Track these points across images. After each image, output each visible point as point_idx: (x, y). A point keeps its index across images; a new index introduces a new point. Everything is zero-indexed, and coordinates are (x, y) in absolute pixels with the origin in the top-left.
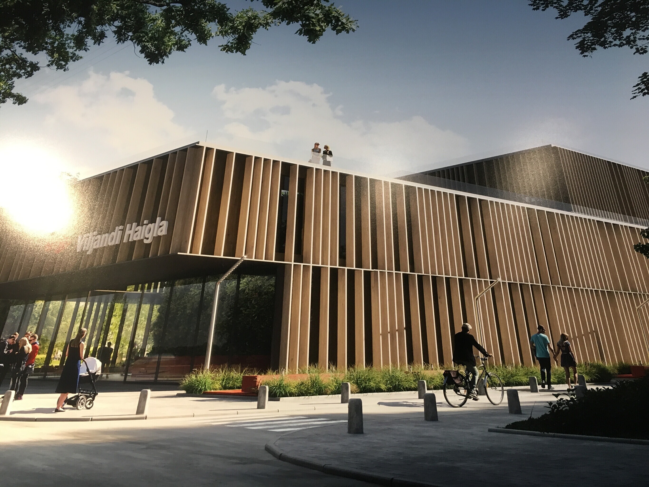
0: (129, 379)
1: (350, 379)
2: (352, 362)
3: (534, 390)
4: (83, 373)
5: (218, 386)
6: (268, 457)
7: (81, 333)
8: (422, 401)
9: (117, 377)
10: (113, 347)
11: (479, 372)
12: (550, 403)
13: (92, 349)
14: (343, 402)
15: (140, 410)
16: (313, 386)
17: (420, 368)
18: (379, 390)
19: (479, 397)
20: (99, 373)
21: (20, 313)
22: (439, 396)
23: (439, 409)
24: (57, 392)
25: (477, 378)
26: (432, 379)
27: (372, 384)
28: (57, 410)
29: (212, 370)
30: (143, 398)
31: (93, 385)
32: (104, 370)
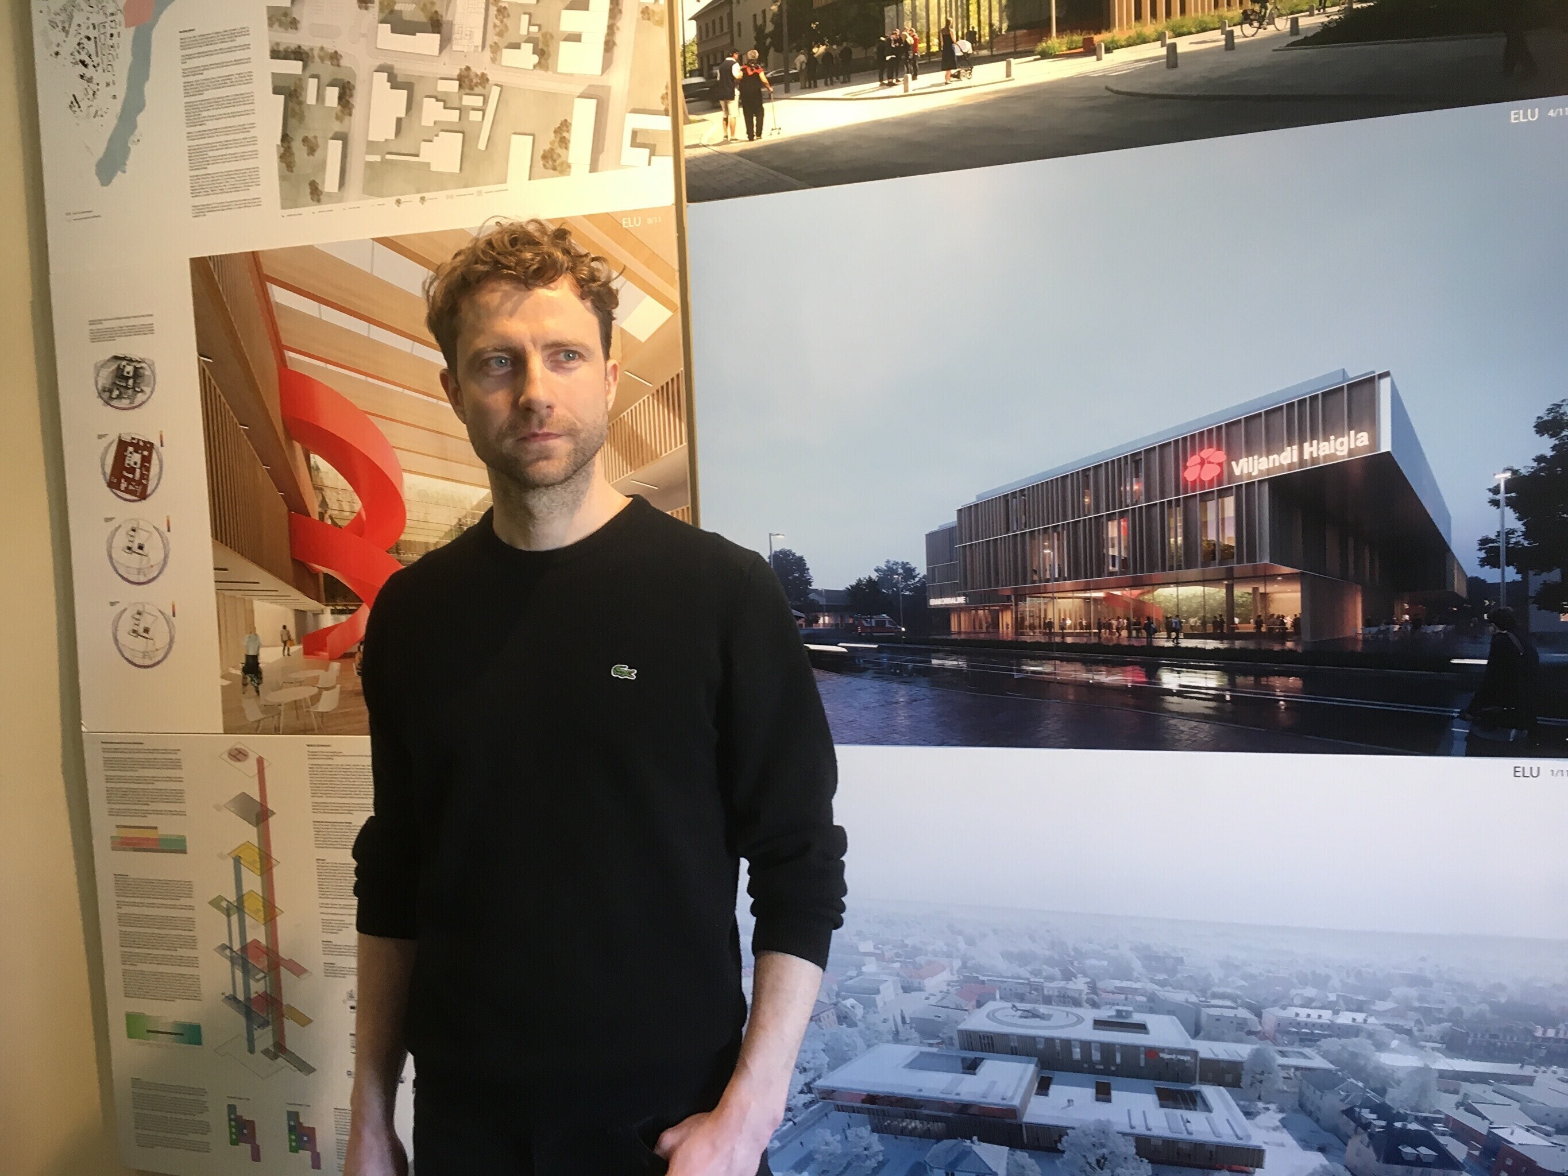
0: (995, 53)
1: (1167, 28)
2: (1168, 14)
3: (1312, 15)
4: (958, 53)
5: (1064, 48)
6: (1109, 93)
7: (948, 22)
8: (1224, 36)
9: (985, 52)
10: (976, 29)
11: (1270, 6)
12: (1322, 23)
13: (960, 34)
14: (1162, 46)
15: (1008, 75)
16: (1138, 38)
17: (1224, 11)
18: (1191, 33)
19: (1268, 27)
20: (971, 51)
21: (894, 13)
22: (1237, 31)
23: (1236, 41)
24: (943, 70)
25: (1268, 12)
26: (1233, 18)
27: (1185, 30)
28: (946, 84)
29: (1057, 37)
30: (1009, 65)
31: (968, 62)
32: (973, 49)
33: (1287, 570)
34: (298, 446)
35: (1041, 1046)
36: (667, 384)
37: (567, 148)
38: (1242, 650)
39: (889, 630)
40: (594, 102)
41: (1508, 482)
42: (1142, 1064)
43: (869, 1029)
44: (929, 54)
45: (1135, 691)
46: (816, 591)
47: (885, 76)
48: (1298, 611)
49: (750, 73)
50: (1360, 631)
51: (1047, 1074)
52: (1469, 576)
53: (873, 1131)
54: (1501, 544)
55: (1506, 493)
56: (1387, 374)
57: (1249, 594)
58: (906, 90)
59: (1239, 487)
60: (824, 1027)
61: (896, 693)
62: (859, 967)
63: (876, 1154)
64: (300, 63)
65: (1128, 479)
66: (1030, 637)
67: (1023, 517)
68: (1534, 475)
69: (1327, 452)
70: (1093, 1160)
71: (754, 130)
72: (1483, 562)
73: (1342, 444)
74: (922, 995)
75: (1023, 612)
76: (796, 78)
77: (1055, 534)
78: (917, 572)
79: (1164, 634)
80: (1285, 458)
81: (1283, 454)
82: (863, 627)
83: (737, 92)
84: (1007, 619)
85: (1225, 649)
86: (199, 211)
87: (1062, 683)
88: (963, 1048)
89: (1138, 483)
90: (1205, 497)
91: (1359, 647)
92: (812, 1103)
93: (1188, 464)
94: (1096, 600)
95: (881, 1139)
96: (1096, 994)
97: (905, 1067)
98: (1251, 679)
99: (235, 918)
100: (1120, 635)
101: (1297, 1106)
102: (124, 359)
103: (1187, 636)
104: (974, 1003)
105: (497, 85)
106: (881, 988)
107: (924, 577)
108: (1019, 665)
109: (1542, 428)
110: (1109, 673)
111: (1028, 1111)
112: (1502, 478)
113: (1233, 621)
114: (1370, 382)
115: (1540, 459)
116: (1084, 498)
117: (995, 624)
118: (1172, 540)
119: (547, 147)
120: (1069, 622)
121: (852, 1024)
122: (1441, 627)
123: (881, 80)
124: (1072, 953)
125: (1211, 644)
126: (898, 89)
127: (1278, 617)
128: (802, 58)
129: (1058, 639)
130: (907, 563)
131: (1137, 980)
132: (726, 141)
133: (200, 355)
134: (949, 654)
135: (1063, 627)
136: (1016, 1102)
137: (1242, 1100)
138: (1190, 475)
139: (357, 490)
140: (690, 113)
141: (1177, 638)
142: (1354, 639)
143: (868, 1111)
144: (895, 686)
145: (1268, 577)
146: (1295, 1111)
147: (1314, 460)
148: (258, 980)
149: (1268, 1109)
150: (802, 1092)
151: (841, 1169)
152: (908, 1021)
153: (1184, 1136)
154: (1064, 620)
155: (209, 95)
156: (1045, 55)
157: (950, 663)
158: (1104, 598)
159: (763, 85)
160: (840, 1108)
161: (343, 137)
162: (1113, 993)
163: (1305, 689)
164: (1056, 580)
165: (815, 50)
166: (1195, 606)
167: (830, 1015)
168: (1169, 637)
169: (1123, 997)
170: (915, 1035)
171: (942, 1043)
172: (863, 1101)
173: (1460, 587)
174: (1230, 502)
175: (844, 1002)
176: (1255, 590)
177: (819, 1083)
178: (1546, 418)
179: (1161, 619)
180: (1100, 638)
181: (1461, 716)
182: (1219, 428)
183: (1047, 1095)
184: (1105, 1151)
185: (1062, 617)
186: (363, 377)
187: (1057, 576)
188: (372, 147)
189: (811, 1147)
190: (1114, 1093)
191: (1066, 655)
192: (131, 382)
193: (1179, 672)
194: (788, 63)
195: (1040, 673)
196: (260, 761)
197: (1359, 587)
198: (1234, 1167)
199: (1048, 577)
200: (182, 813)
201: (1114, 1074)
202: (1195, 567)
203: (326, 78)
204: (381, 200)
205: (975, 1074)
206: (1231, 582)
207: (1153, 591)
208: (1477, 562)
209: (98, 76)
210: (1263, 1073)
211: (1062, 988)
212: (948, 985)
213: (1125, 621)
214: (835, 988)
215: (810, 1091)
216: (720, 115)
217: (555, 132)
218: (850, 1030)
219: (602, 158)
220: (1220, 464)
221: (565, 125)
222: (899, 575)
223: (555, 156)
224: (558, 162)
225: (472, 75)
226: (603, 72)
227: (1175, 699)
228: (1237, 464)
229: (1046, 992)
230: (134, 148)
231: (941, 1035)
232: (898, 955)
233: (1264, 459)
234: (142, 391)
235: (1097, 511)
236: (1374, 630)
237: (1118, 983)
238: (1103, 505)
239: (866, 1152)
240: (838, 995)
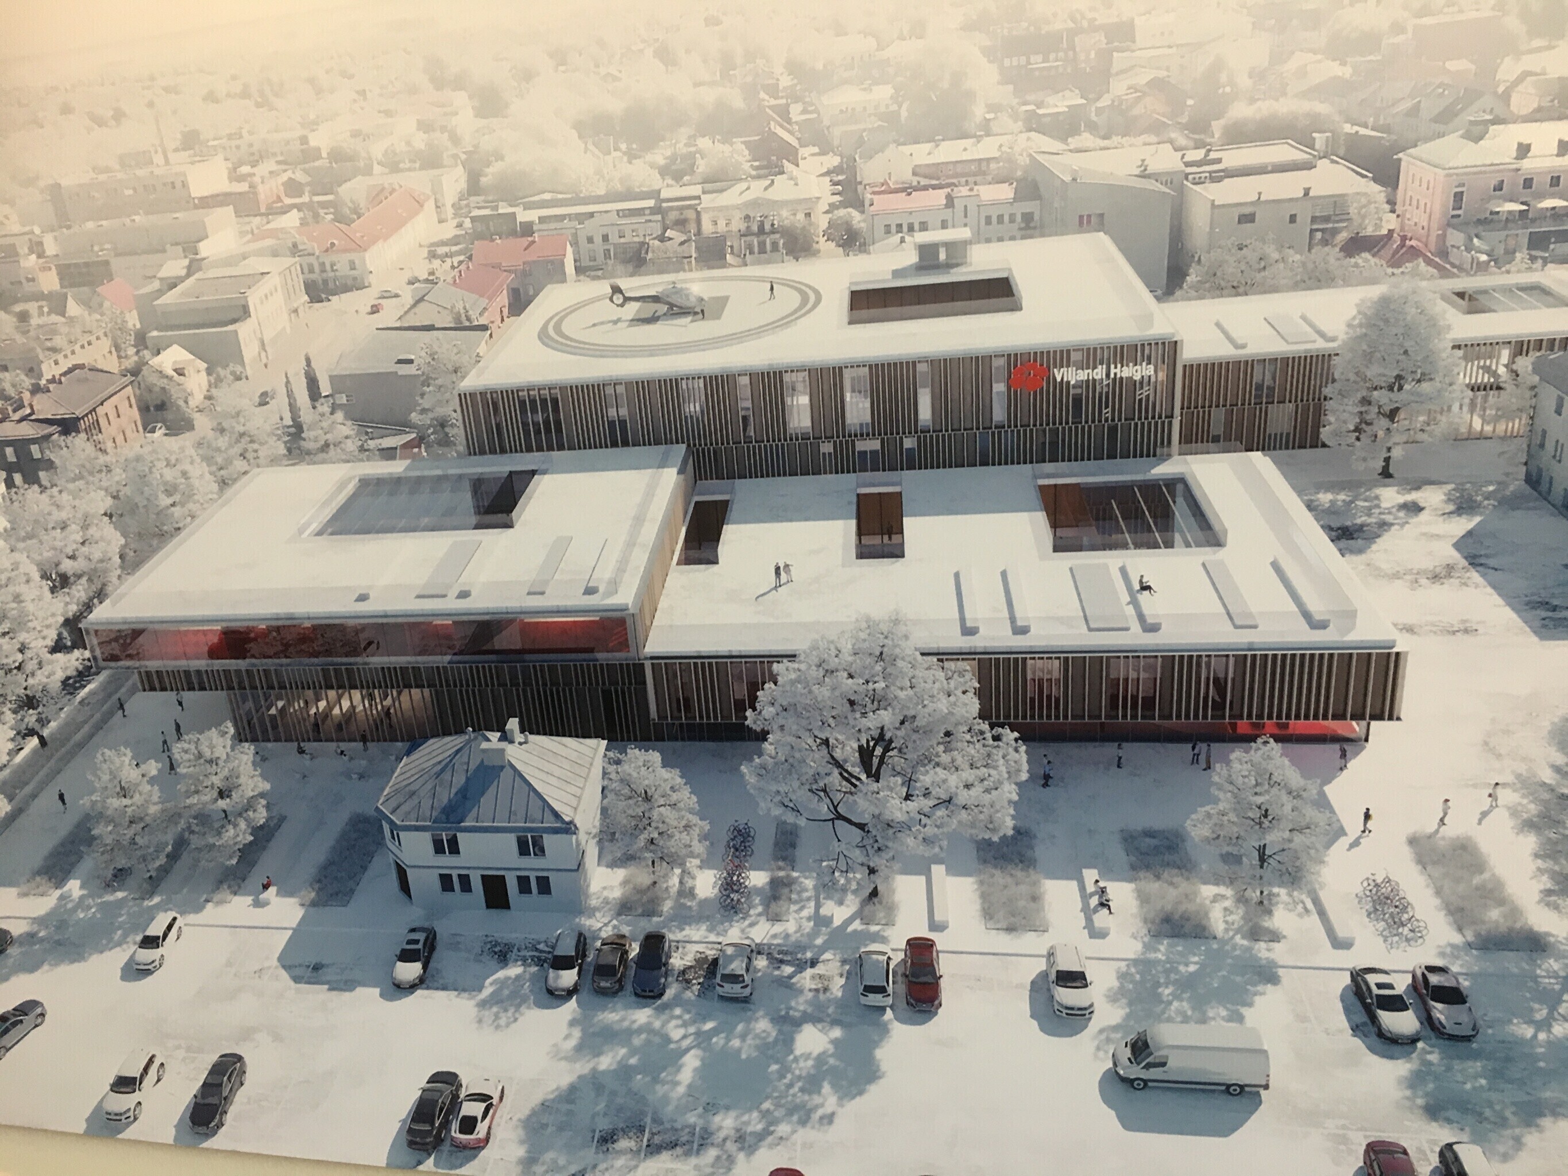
35: (693, 408)
42: (999, 414)
43: (222, 431)
51: (713, 492)
53: (240, 738)
60: (109, 445)
62: (190, 248)
63: (250, 805)
70: (848, 751)
74: (358, 301)
88: (477, 448)
92: (83, 675)
95: (261, 759)
96: (859, 205)
97: (319, 533)
101: (1517, 484)
104: (503, 299)
106: (253, 301)
111: (660, 619)
121: (179, 426)
124: (785, 81)
131: (986, 130)
136: (625, 597)
137: (1330, 487)
143: (227, 682)
149: (1415, 508)
150: (58, 647)
151: (162, 860)
152: (325, 389)
153: (1134, 638)
160: (154, 682)
162: (908, 190)
167: (124, 407)
169: (939, 197)
170: (344, 429)
171: (420, 440)
172: (214, 653)
175: (155, 362)
177: (102, 613)
183: (714, 561)
184: (886, 718)
189: (85, 802)
190: (910, 524)
198: (1298, 726)
201: (912, 462)
205: (509, 525)
210: (1397, 383)
211: (755, 203)
212: (433, 255)
214: (133, 321)
215: (79, 643)
218: (173, 443)
229: (707, 227)
231: (414, 417)
232: (293, 188)
237: (923, 154)
239: (222, 804)
240: (141, 341)
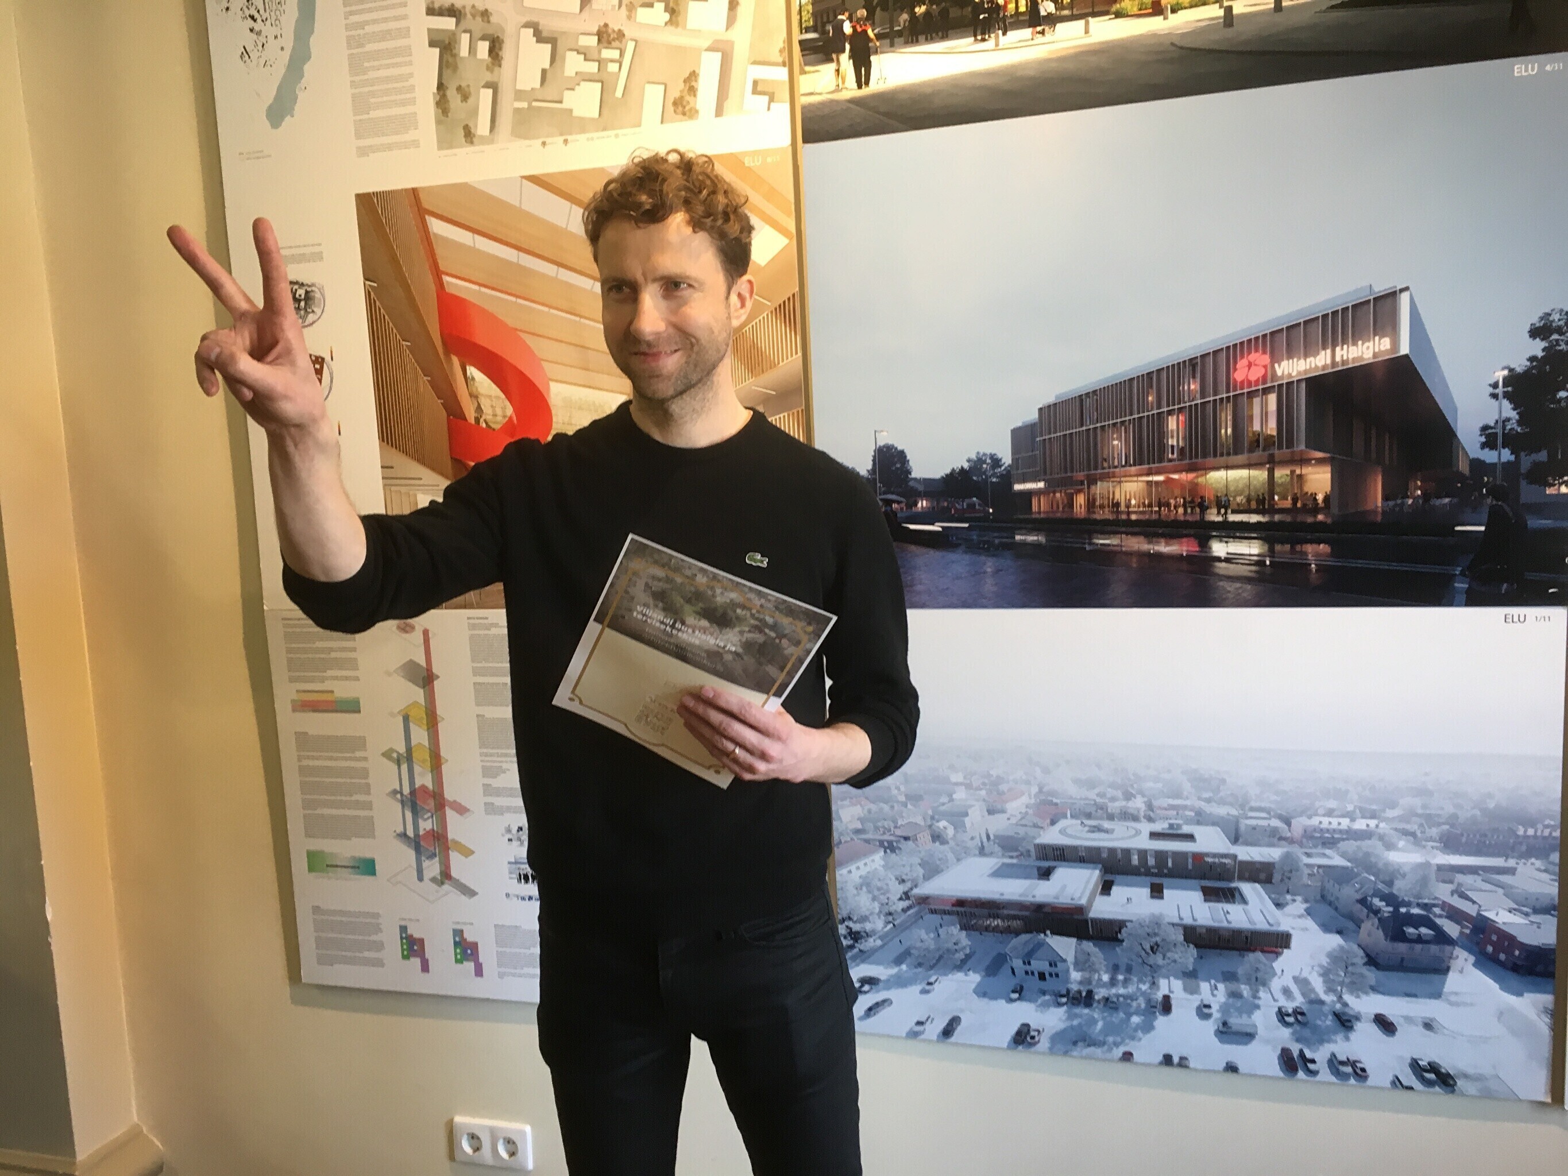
0: (1075, 13)
5: (1135, 9)
6: (1174, 48)
9: (1066, 12)
14: (1220, 8)
15: (1087, 32)
20: (1054, 12)
23: (1284, 4)
24: (1030, 27)
28: (1032, 39)
30: (1087, 24)
31: (1052, 20)
32: (1056, 9)
33: (1320, 455)
34: (455, 360)
35: (1105, 855)
36: (784, 302)
37: (695, 96)
38: (1281, 522)
39: (979, 511)
40: (719, 54)
41: (1505, 379)
42: (1190, 867)
43: (958, 845)
44: (1017, 13)
45: (1190, 558)
46: (915, 479)
47: (979, 32)
48: (1328, 488)
49: (859, 29)
50: (1380, 505)
51: (1109, 877)
52: (1471, 456)
53: (961, 929)
54: (1499, 431)
55: (1504, 387)
56: (1407, 289)
57: (1287, 475)
58: (997, 45)
59: (1280, 386)
60: (920, 845)
61: (985, 564)
62: (950, 796)
63: (964, 948)
64: (454, 20)
65: (1186, 380)
66: (1099, 515)
67: (1095, 413)
68: (1527, 373)
69: (1355, 355)
70: (1148, 947)
71: (863, 79)
72: (1483, 446)
73: (1368, 348)
74: (1005, 816)
75: (1095, 494)
76: (900, 34)
77: (1123, 428)
78: (1003, 461)
79: (1215, 511)
80: (1320, 360)
81: (1318, 358)
82: (956, 510)
83: (848, 47)
84: (1080, 500)
85: (1267, 522)
86: (363, 152)
87: (1127, 554)
88: (1038, 858)
89: (1195, 382)
90: (1251, 395)
91: (1379, 518)
92: (909, 908)
93: (1238, 366)
94: (1157, 483)
95: (968, 936)
96: (1152, 811)
97: (989, 876)
98: (1288, 547)
99: (404, 767)
100: (1177, 512)
101: (1319, 897)
102: (297, 283)
103: (1234, 512)
104: (1048, 821)
105: (632, 40)
106: (970, 812)
107: (1009, 466)
108: (1090, 539)
109: (1535, 333)
110: (1167, 544)
111: (1093, 908)
112: (1501, 375)
113: (1274, 498)
114: (1392, 296)
115: (1532, 359)
116: (1148, 396)
117: (1070, 504)
118: (1223, 431)
119: (677, 95)
120: (1133, 502)
121: (944, 842)
122: (1447, 500)
123: (975, 36)
124: (1132, 778)
125: (1254, 518)
126: (990, 44)
127: (1312, 494)
128: (905, 16)
129: (1124, 517)
130: (995, 454)
131: (1187, 798)
132: (838, 89)
133: (366, 279)
134: (1030, 531)
135: (1128, 506)
136: (1083, 901)
137: (1274, 893)
138: (1239, 376)
139: (509, 397)
140: (806, 64)
141: (1226, 513)
142: (1375, 512)
143: (958, 913)
144: (983, 558)
145: (1304, 461)
146: (1316, 901)
147: (1343, 362)
148: (426, 820)
149: (1294, 901)
150: (901, 899)
151: (934, 961)
152: (992, 837)
153: (1225, 924)
154: (1130, 500)
155: (370, 47)
156: (1118, 15)
157: (1031, 538)
158: (1164, 481)
159: (871, 40)
160: (933, 912)
161: (494, 86)
162: (1166, 809)
163: (1333, 554)
164: (1123, 466)
165: (917, 10)
166: (1241, 486)
167: (926, 835)
168: (1219, 513)
169: (1175, 813)
170: (997, 849)
171: (1022, 854)
172: (953, 905)
173: (1463, 467)
174: (1272, 399)
175: (937, 824)
176: (1293, 472)
177: (916, 891)
178: (1538, 325)
179: (1212, 498)
180: (1160, 515)
181: (1462, 573)
182: (1265, 336)
183: (1109, 894)
184: (1158, 939)
185: (1128, 497)
186: (513, 299)
187: (1123, 463)
188: (519, 95)
189: (909, 944)
190: (1165, 891)
191: (1131, 530)
192: (302, 304)
193: (1227, 542)
194: (892, 23)
195: (1109, 545)
196: (426, 633)
197: (1380, 469)
198: (1265, 948)
199: (1116, 463)
200: (357, 679)
201: (1166, 876)
202: (1242, 453)
203: (478, 34)
204: (527, 142)
205: (1048, 880)
206: (1272, 465)
207: (1206, 474)
208: (1479, 445)
209: (268, 30)
210: (1291, 871)
211: (1125, 806)
212: (1027, 807)
213: (1182, 500)
214: (930, 812)
215: (908, 898)
216: (833, 66)
217: (685, 81)
218: (942, 847)
219: (728, 105)
220: (1265, 367)
221: (693, 75)
222: (988, 464)
223: (685, 103)
224: (687, 108)
225: (610, 31)
226: (727, 29)
227: (1223, 565)
228: (1279, 366)
229: (1109, 811)
230: (301, 96)
231: (1020, 848)
232: (984, 784)
233: (1302, 361)
234: (313, 311)
235: (1159, 407)
236: (1391, 503)
237: (1171, 801)
238: (1164, 402)
239: (956, 947)
240: (932, 818)
